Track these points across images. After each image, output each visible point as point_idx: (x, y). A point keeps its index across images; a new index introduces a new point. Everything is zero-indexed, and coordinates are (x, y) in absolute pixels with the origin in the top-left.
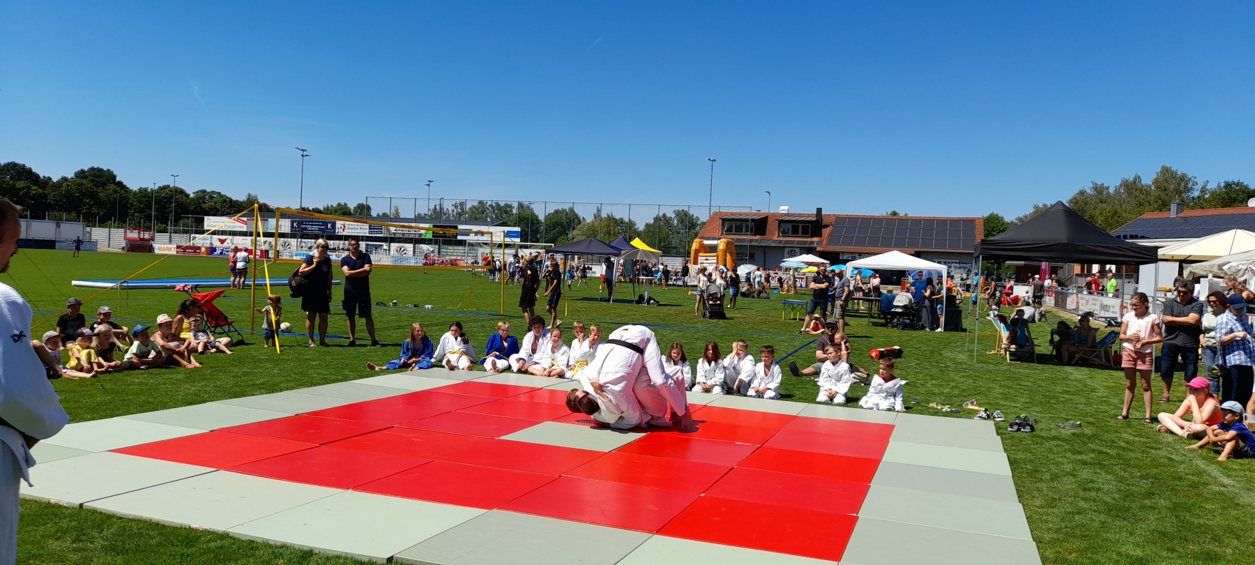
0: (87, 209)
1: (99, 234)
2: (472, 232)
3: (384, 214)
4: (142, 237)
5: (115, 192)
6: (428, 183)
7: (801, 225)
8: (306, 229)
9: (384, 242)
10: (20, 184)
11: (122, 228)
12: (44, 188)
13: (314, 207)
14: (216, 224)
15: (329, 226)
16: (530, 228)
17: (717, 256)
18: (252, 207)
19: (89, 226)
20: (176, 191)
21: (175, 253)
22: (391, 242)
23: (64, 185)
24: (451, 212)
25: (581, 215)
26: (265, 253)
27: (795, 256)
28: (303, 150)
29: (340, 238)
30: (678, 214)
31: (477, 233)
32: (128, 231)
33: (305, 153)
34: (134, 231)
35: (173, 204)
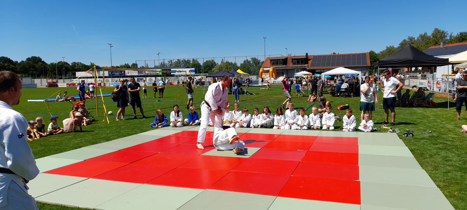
0: (31, 72)
1: (37, 81)
2: (177, 71)
3: (143, 67)
4: (53, 81)
5: (42, 65)
6: (158, 54)
7: (300, 60)
8: (114, 74)
9: (144, 77)
10: (6, 64)
11: (45, 78)
12: (15, 65)
13: (116, 66)
14: (80, 74)
15: (123, 72)
16: (198, 68)
17: (270, 74)
18: (93, 67)
19: (33, 79)
20: (64, 63)
21: (66, 86)
22: (146, 77)
23: (22, 64)
24: (167, 64)
25: (216, 62)
26: (100, 84)
27: (299, 72)
28: (110, 45)
29: (127, 77)
30: (252, 59)
31: (178, 72)
32: (48, 79)
33: (111, 46)
34: (50, 79)
35: (64, 68)
